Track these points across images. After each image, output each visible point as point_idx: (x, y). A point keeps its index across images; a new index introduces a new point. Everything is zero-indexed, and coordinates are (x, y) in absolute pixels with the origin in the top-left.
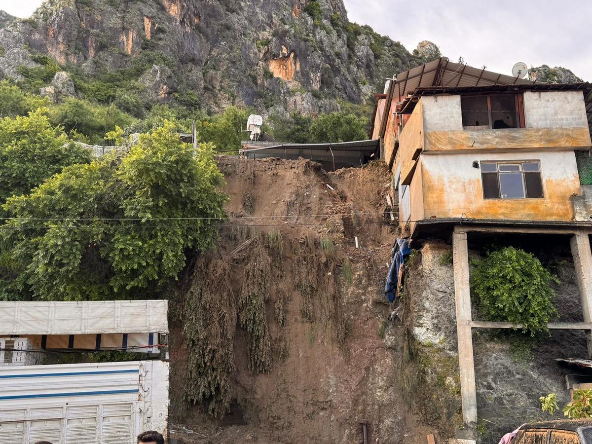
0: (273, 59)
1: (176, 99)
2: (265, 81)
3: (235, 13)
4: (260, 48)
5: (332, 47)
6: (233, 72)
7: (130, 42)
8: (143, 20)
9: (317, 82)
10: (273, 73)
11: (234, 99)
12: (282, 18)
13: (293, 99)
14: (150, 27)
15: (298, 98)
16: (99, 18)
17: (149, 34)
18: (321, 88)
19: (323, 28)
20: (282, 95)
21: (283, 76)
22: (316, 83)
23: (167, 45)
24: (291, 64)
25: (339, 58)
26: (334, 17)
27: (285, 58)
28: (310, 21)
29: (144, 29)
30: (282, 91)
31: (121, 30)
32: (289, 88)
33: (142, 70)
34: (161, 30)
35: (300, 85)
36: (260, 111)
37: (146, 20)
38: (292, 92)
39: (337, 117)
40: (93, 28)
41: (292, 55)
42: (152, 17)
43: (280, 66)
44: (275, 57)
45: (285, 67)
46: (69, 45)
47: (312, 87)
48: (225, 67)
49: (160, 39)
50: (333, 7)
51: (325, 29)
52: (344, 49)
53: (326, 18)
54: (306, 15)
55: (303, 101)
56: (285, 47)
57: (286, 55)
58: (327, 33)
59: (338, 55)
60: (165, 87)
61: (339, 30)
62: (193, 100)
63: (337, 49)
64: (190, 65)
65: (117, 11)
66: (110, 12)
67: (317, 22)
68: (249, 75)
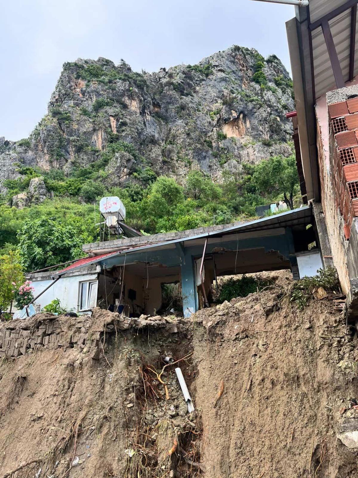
0: (225, 123)
1: (136, 177)
2: (220, 143)
3: (189, 96)
4: (213, 117)
5: (279, 102)
6: (188, 142)
7: (100, 140)
8: (109, 120)
9: (267, 132)
10: (226, 135)
11: (190, 165)
12: (231, 90)
13: (245, 152)
14: (115, 124)
15: (251, 150)
16: (76, 127)
17: (115, 129)
18: (271, 137)
19: (269, 89)
20: (236, 150)
21: (236, 135)
22: (265, 133)
23: (128, 134)
24: (242, 123)
25: (286, 109)
26: (277, 79)
27: (236, 119)
28: (257, 87)
29: (110, 126)
30: (236, 148)
31: (93, 132)
32: (242, 143)
33: (108, 160)
34: (124, 124)
35: (251, 138)
36: (216, 169)
37: (112, 119)
38: (245, 146)
39: (276, 161)
40: (71, 136)
41: (241, 116)
42: (116, 115)
43: (233, 128)
44: (226, 121)
45: (237, 127)
46: (52, 154)
47: (262, 137)
48: (182, 140)
49: (123, 131)
50: (276, 72)
51: (271, 89)
52: (290, 101)
53: (270, 81)
54: (253, 83)
55: (254, 151)
56: (234, 110)
57: (236, 117)
58: (273, 92)
59: (285, 107)
60: (125, 170)
61: (283, 87)
62: (149, 175)
63: (283, 102)
64: (150, 145)
65: (90, 118)
66: (85, 120)
67: (263, 86)
68: (205, 141)
